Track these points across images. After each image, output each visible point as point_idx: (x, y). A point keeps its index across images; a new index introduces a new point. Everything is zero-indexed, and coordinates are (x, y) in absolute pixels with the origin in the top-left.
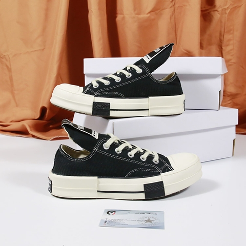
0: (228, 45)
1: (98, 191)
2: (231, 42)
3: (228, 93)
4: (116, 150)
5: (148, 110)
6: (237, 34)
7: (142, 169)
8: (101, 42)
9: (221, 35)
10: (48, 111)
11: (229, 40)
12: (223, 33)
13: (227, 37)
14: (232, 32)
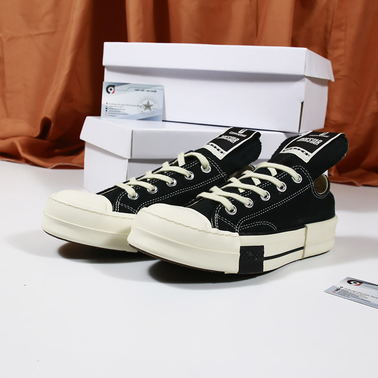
0: (336, 48)
2: (342, 44)
3: (332, 123)
6: (352, 31)
8: (141, 26)
9: (327, 32)
10: (52, 125)
11: (339, 40)
12: (329, 28)
13: (335, 35)
14: (344, 27)
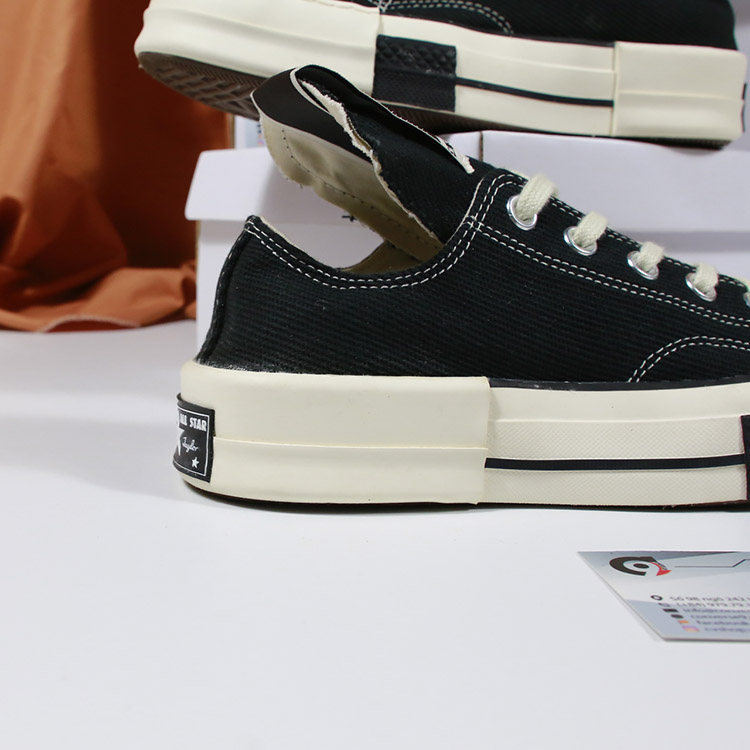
1: (491, 463)
4: (571, 237)
5: (609, 104)
7: (714, 342)
